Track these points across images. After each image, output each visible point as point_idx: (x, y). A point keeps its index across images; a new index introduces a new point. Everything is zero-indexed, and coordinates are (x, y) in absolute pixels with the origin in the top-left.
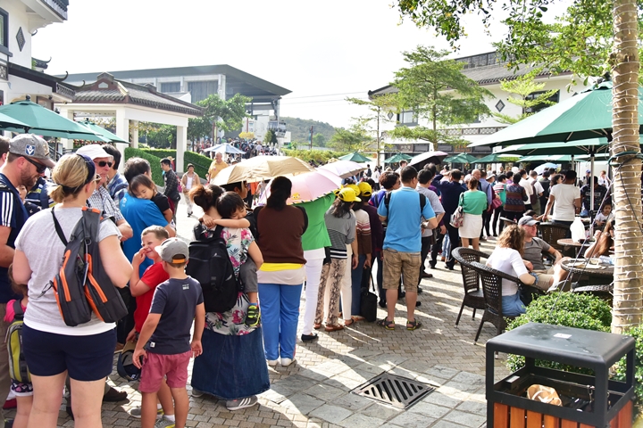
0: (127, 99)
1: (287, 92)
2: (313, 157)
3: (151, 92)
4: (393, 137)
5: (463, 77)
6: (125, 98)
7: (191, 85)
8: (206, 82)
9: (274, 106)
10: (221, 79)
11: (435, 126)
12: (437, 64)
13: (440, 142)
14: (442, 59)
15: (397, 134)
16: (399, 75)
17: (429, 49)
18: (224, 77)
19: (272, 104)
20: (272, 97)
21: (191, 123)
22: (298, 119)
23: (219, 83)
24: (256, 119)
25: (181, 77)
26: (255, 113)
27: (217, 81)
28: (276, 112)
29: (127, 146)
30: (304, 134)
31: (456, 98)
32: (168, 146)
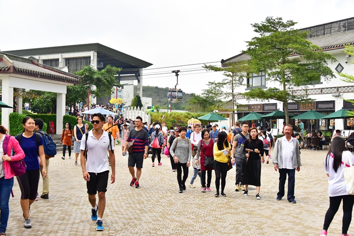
0: (12, 69)
1: (148, 64)
2: (174, 118)
3: (34, 63)
4: (248, 99)
5: (308, 44)
6: (9, 69)
7: (68, 61)
8: (81, 58)
9: (138, 76)
10: (92, 55)
11: (285, 88)
12: (284, 34)
13: (290, 101)
14: (288, 29)
15: (251, 95)
16: (251, 44)
17: (276, 21)
18: (96, 54)
19: (136, 76)
20: (136, 70)
21: (68, 90)
22: (157, 88)
23: (92, 59)
24: (123, 88)
25: (60, 55)
26: (122, 82)
27: (90, 57)
28: (139, 82)
29: (11, 110)
30: (162, 100)
31: (302, 63)
32: (49, 111)
